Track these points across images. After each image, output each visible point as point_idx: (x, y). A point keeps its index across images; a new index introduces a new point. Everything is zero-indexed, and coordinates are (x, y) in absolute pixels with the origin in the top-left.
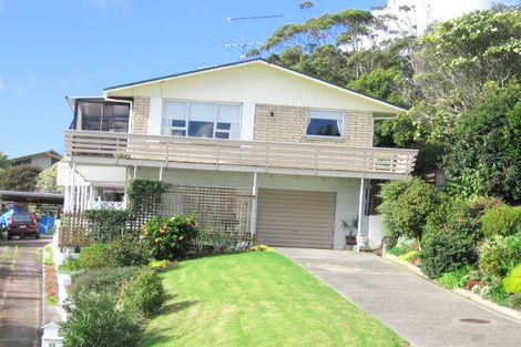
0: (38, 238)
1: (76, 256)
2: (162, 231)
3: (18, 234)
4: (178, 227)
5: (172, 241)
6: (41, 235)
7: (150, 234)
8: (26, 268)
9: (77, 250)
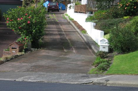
0: (58, 11)
1: (92, 15)
2: (128, 5)
3: (51, 10)
4: (134, 3)
5: (131, 8)
6: (60, 10)
7: (123, 6)
8: (62, 21)
9: (92, 13)
